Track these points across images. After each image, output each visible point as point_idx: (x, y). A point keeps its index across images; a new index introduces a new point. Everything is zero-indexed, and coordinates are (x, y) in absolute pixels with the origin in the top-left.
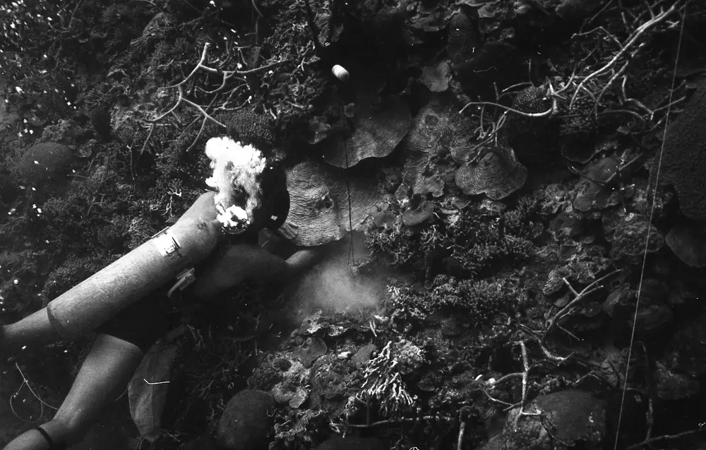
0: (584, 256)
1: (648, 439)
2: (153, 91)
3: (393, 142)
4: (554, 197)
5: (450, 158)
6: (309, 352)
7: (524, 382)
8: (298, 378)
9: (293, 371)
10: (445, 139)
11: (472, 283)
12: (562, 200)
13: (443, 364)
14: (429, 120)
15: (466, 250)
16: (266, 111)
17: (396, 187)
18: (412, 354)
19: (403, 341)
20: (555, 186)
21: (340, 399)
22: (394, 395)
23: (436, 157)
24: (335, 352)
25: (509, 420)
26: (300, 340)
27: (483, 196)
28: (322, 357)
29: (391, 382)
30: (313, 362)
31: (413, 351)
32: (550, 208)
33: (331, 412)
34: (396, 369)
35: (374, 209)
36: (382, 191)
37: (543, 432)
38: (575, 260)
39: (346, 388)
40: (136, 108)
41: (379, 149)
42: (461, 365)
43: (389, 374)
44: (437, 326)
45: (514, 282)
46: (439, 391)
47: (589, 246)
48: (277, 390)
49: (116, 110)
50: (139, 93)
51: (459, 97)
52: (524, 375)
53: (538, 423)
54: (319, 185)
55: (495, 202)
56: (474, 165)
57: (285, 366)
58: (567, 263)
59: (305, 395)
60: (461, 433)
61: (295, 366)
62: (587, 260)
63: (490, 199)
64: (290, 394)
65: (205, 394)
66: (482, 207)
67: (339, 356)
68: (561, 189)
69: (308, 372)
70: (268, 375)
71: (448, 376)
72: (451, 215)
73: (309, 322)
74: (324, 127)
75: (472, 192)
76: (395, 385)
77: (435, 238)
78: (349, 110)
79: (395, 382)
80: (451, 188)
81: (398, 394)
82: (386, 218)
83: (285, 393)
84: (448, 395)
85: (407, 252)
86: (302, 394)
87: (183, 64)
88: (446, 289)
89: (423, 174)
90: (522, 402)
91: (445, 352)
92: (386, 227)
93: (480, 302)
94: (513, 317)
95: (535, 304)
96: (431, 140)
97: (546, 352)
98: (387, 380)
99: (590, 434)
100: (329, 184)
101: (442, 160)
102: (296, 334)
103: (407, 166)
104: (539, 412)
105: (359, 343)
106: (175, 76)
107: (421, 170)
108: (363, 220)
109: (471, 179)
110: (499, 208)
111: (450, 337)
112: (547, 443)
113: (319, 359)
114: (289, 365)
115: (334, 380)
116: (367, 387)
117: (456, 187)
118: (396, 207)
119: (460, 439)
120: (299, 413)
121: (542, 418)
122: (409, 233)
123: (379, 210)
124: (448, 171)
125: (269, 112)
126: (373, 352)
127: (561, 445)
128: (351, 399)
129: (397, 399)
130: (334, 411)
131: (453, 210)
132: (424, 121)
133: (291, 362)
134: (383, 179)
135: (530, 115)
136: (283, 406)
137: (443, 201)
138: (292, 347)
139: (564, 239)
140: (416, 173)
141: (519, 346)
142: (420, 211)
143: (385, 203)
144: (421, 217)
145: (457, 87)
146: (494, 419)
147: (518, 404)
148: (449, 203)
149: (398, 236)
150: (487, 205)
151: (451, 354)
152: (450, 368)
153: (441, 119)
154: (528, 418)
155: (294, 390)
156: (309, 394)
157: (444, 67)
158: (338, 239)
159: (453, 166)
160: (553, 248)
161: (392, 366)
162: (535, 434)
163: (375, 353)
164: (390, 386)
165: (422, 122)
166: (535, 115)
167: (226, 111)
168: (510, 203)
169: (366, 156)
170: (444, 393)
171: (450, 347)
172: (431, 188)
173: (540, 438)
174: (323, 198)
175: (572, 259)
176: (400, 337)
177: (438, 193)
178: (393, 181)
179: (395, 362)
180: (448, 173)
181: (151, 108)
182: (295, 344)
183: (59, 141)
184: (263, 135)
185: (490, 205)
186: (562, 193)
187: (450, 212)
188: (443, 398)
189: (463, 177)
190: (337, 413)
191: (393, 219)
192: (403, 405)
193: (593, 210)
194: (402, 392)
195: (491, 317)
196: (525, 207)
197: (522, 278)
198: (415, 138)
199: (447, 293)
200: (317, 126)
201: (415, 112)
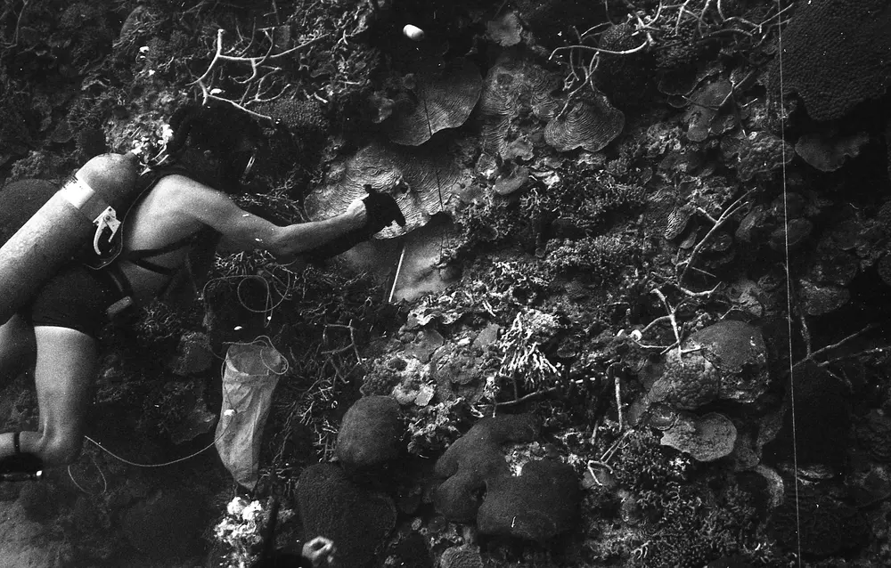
0: (705, 189)
1: (809, 356)
2: (153, 97)
3: (466, 109)
4: (660, 138)
5: (534, 116)
6: (424, 347)
7: (674, 323)
8: (418, 376)
9: (411, 369)
10: (524, 98)
11: (590, 241)
12: (667, 139)
13: (579, 328)
14: (502, 79)
15: (576, 208)
16: (308, 97)
17: (476, 159)
18: (545, 322)
19: (532, 311)
20: (656, 127)
21: (477, 382)
22: (537, 365)
23: (516, 119)
24: (453, 341)
25: (669, 361)
26: (412, 335)
27: (580, 151)
28: (440, 349)
29: (530, 353)
30: (431, 356)
31: (544, 319)
32: (657, 149)
33: (469, 398)
34: (531, 340)
35: (456, 187)
36: (461, 165)
37: (708, 364)
38: (698, 194)
39: (480, 370)
40: (137, 119)
41: (452, 118)
42: (598, 324)
43: (526, 346)
44: (561, 292)
45: (631, 234)
46: (580, 355)
47: (710, 177)
48: (398, 391)
49: (111, 126)
50: (137, 102)
51: (533, 48)
52: (672, 317)
53: (701, 358)
54: (390, 170)
55: (594, 154)
56: (563, 119)
57: (401, 365)
58: (688, 200)
59: (432, 390)
60: (618, 388)
61: (412, 364)
62: (710, 192)
63: (588, 152)
64: (413, 393)
65: (307, 418)
66: (580, 162)
67: (459, 343)
68: (664, 128)
69: (427, 368)
70: (385, 378)
71: (586, 339)
72: (546, 177)
73: (415, 315)
74: (388, 102)
75: (566, 148)
76: (535, 356)
77: (538, 202)
78: (409, 81)
79: (535, 352)
80: (542, 148)
81: (541, 363)
82: (473, 194)
83: (407, 393)
84: (590, 358)
85: (506, 224)
86: (427, 392)
87: (187, 60)
88: (566, 252)
89: (505, 140)
90: (678, 341)
91: (576, 316)
92: (476, 203)
93: (603, 257)
94: (640, 268)
95: (660, 251)
96: (509, 101)
97: (688, 292)
98: (526, 352)
99: (755, 357)
100: (401, 167)
101: (525, 120)
102: (405, 331)
103: (485, 133)
104: (698, 347)
105: (477, 327)
106: (179, 75)
107: (502, 135)
108: (446, 201)
109: (564, 134)
110: (599, 160)
111: (579, 300)
112: (715, 374)
113: (437, 351)
114: (405, 364)
115: (467, 364)
116: (507, 363)
117: (547, 145)
118: (481, 180)
119: (618, 396)
120: (431, 408)
121: (703, 352)
122: (504, 204)
123: (463, 186)
124: (533, 130)
125: (314, 98)
126: (499, 329)
127: (728, 373)
128: (490, 379)
129: (541, 368)
130: (472, 397)
131: (547, 171)
132: (496, 81)
133: (407, 360)
134: (460, 154)
135: (623, 52)
136: (410, 407)
137: (534, 164)
138: (403, 346)
139: (681, 177)
140: (497, 139)
141: (656, 294)
142: (513, 177)
143: (467, 178)
144: (517, 182)
145: (529, 38)
146: (648, 369)
147: (674, 345)
148: (542, 165)
149: (493, 209)
150: (586, 159)
151: (584, 316)
152: (587, 330)
153: (516, 76)
154: (688, 355)
155: (417, 389)
156: (436, 389)
157: (511, 18)
158: (423, 224)
159: (537, 126)
160: (667, 190)
161: (528, 337)
162: (701, 367)
163: (502, 331)
164: (531, 357)
165: (494, 85)
166: (627, 52)
167: (263, 103)
168: (610, 152)
169: (439, 128)
170: (586, 356)
171: (580, 311)
172: (520, 152)
173: (707, 371)
174: (398, 182)
175: (694, 194)
176: (526, 309)
177: (527, 156)
178: (470, 153)
179: (529, 333)
180: (533, 134)
181: (156, 118)
182: (404, 342)
183: (36, 177)
184: (315, 122)
185: (590, 158)
186: (666, 132)
187: (544, 174)
188: (586, 362)
189: (552, 134)
190: (477, 398)
191: (481, 192)
192: (548, 373)
193: (710, 138)
194: (544, 362)
195: (618, 272)
196: (629, 152)
197: (641, 227)
198: (489, 101)
199: (565, 253)
200: (379, 103)
201: (485, 72)
